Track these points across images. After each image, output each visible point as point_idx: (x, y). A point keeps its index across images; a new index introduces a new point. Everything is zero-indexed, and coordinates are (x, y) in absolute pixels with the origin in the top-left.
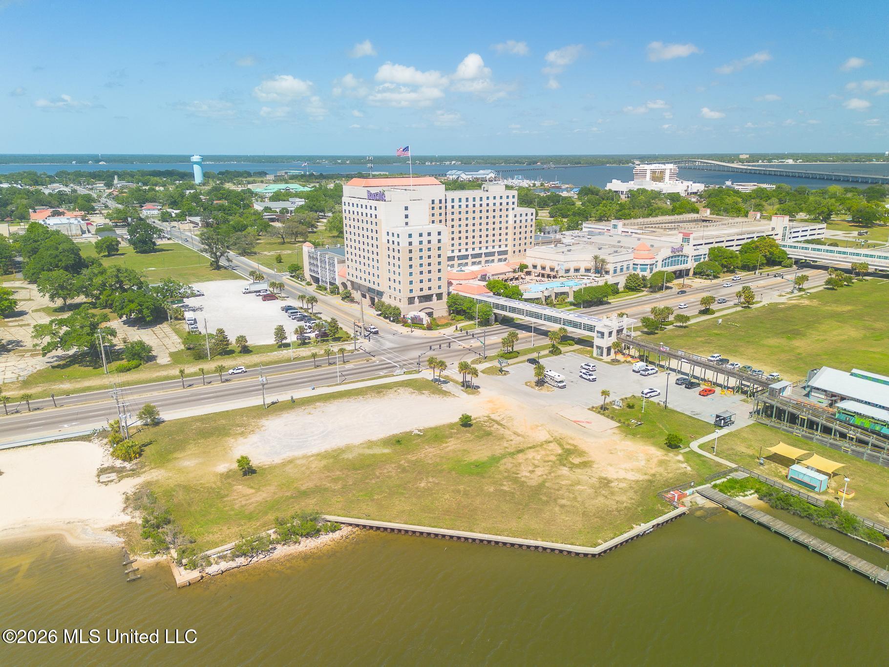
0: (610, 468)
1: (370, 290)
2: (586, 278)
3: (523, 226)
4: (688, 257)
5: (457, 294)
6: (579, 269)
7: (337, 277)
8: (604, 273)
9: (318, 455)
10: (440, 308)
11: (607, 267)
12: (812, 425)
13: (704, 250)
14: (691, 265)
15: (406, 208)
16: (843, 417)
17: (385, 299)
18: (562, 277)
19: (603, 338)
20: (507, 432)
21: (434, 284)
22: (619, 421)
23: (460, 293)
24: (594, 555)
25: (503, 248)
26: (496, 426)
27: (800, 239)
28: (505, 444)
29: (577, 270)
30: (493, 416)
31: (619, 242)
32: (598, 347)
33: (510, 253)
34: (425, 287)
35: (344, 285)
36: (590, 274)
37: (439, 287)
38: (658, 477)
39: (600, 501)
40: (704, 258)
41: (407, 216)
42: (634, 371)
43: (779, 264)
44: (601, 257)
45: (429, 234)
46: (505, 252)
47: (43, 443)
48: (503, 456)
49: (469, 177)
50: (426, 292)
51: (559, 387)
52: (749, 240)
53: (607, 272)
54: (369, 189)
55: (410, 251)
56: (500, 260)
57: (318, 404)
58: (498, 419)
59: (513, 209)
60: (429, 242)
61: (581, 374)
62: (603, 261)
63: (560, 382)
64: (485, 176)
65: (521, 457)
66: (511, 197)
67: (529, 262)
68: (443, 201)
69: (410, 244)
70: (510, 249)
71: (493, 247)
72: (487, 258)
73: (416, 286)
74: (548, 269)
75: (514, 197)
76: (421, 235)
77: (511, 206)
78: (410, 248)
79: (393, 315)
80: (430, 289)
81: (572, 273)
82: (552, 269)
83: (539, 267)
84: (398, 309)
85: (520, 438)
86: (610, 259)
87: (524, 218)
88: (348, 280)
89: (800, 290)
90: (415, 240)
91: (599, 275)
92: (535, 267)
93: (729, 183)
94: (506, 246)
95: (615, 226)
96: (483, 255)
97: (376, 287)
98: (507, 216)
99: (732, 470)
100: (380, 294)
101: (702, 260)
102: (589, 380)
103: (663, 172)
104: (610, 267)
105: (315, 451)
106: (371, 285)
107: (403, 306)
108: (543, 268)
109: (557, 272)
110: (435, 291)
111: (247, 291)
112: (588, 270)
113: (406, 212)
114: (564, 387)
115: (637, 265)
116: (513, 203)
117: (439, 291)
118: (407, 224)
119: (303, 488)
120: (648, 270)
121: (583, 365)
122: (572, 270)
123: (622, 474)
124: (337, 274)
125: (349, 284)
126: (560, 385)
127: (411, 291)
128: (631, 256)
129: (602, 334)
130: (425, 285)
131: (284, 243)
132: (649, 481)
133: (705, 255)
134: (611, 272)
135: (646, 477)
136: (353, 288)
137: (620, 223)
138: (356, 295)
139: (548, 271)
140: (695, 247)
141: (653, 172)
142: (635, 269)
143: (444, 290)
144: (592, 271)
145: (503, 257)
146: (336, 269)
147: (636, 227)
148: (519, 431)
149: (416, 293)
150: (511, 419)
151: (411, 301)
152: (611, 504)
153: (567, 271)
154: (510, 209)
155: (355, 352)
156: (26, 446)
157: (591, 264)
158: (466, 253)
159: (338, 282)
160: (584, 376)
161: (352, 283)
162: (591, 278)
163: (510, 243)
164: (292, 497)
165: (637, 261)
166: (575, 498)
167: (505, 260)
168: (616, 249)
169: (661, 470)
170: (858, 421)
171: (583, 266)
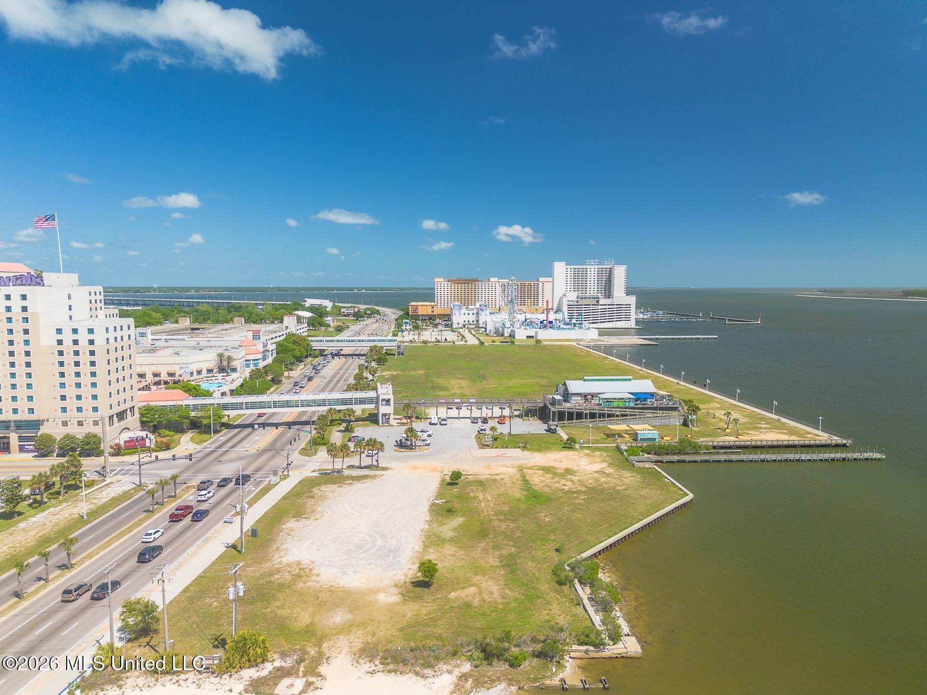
2: (213, 378)
4: (269, 352)
5: (148, 407)
6: (201, 371)
8: (229, 371)
11: (234, 363)
14: (270, 360)
15: (70, 297)
16: (607, 404)
17: (50, 430)
19: (389, 404)
21: (128, 395)
29: (199, 372)
32: (384, 415)
34: (122, 400)
37: (131, 398)
41: (70, 308)
44: (227, 354)
45: (122, 328)
50: (122, 407)
52: (284, 337)
53: (234, 370)
55: (108, 351)
62: (229, 358)
69: (108, 341)
73: (115, 400)
76: (115, 329)
77: (99, 304)
78: (108, 347)
80: (125, 401)
81: (195, 375)
91: (225, 374)
92: (142, 376)
107: (103, 430)
109: (180, 376)
110: (129, 404)
112: (210, 371)
113: (70, 302)
116: (101, 301)
117: (132, 404)
118: (72, 318)
122: (195, 373)
127: (111, 406)
129: (387, 401)
130: (121, 397)
134: (239, 369)
139: (164, 377)
143: (135, 402)
144: (214, 371)
149: (115, 409)
153: (191, 374)
157: (213, 364)
165: (248, 357)
170: (615, 404)
171: (204, 367)
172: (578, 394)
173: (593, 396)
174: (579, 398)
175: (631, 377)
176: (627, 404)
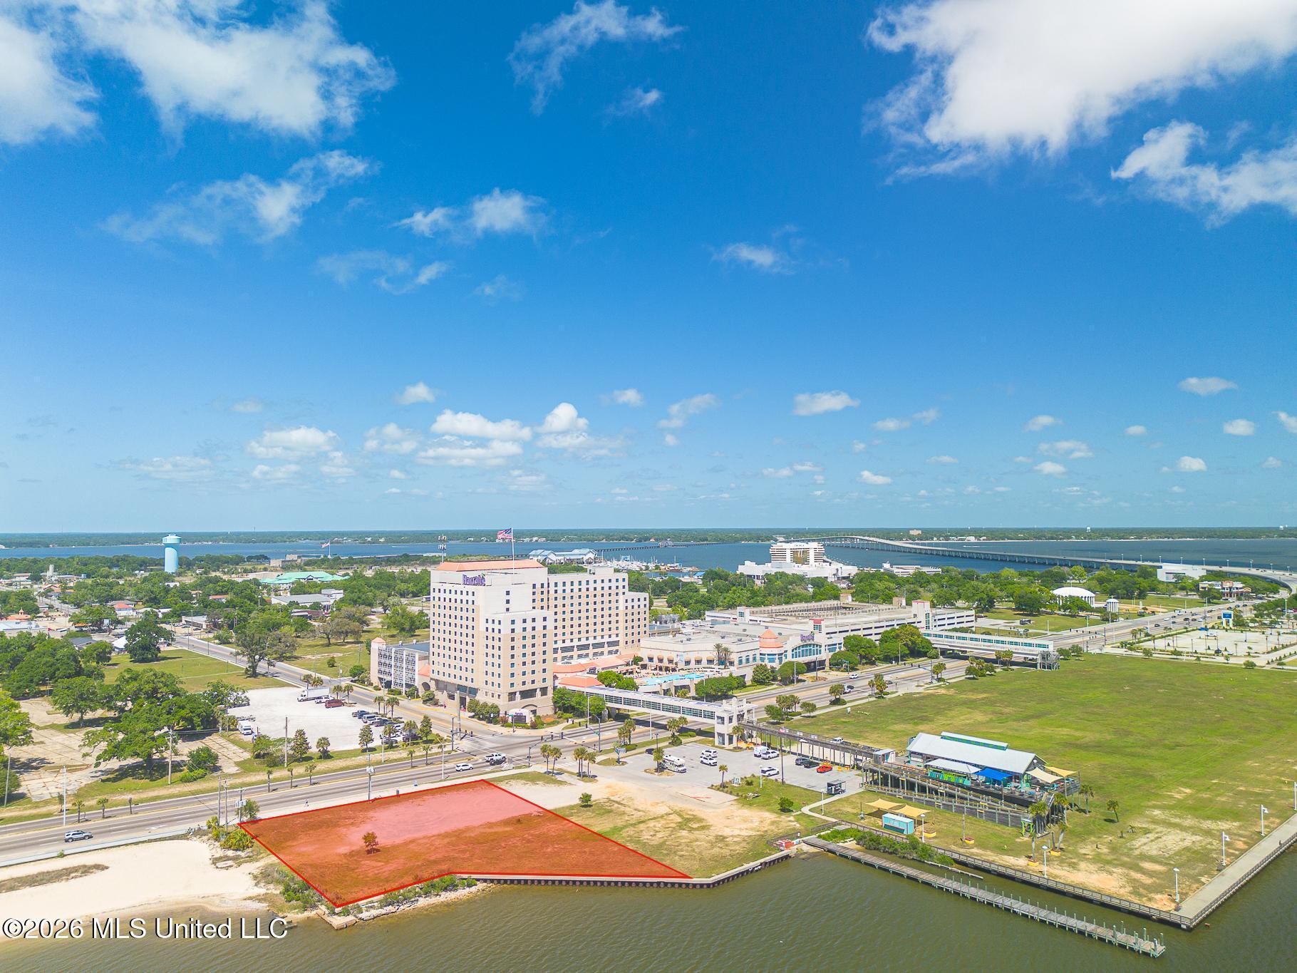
0: (726, 829)
1: (460, 688)
2: (708, 670)
3: (636, 613)
4: (820, 646)
5: (565, 689)
6: (701, 661)
7: (417, 677)
8: (728, 664)
9: (439, 835)
10: (545, 705)
11: (731, 656)
12: (911, 786)
13: (839, 639)
14: (825, 655)
15: (508, 593)
16: (935, 775)
17: (480, 698)
18: (682, 669)
19: (723, 723)
20: (627, 809)
21: (539, 676)
22: (738, 795)
23: (568, 687)
24: (708, 885)
25: (614, 638)
26: (616, 805)
27: (947, 627)
28: (627, 818)
29: (698, 662)
30: (612, 798)
31: (745, 630)
32: (720, 735)
33: (622, 644)
34: (528, 681)
35: (426, 686)
36: (713, 666)
37: (544, 680)
38: (769, 833)
39: (716, 851)
40: (840, 648)
41: (508, 602)
42: (756, 755)
43: (924, 654)
44: (724, 646)
45: (534, 620)
46: (616, 643)
47: (136, 843)
48: (625, 827)
49: (560, 558)
50: (529, 687)
51: (679, 772)
52: (889, 629)
53: (732, 663)
54: (464, 573)
55: (513, 639)
56: (610, 652)
57: (425, 797)
58: (618, 800)
59: (624, 593)
60: (534, 629)
61: (702, 759)
62: (726, 650)
63: (680, 766)
64: (581, 557)
65: (642, 826)
66: (621, 580)
67: (644, 654)
68: (546, 586)
69: (513, 631)
70: (621, 639)
71: (602, 637)
72: (596, 650)
73: (518, 679)
74: (665, 661)
75: (624, 580)
76: (525, 621)
77: (621, 590)
78: (513, 635)
79: (489, 715)
80: (533, 682)
81: (693, 665)
82: (670, 661)
83: (656, 660)
84: (497, 707)
85: (641, 813)
86: (733, 648)
87: (636, 603)
88: (431, 679)
89: (939, 680)
90: (519, 626)
91: (723, 667)
92: (651, 659)
93: (887, 566)
94: (617, 635)
95: (742, 614)
96: (591, 646)
97: (469, 684)
98: (617, 601)
99: (835, 824)
100: (474, 691)
101: (838, 650)
102: (710, 764)
103: (806, 552)
104: (734, 657)
105: (435, 832)
106: (463, 683)
107: (503, 703)
108: (661, 660)
109: (676, 663)
110: (538, 685)
111: (304, 698)
112: (710, 662)
113: (508, 597)
114: (684, 771)
115: (764, 655)
116: (624, 587)
117: (544, 685)
118: (508, 610)
119: (433, 858)
120: (777, 661)
121: (704, 752)
122: (693, 662)
123: (736, 832)
124: (417, 672)
125: (432, 684)
126: (680, 769)
127: (512, 685)
128: (757, 645)
129: (722, 719)
130: (529, 678)
131: (329, 645)
132: (762, 836)
133: (840, 644)
134: (736, 662)
135: (759, 833)
136: (438, 688)
137: (747, 611)
138: (441, 697)
139: (665, 664)
140: (828, 636)
141: (794, 552)
142: (762, 660)
143: (549, 684)
144: (715, 662)
145: (614, 648)
146: (417, 668)
147: (766, 615)
148: (640, 808)
149: (519, 688)
150: (631, 799)
151: (512, 696)
152: (726, 852)
153: (688, 663)
154: (621, 594)
155: (453, 753)
156: (119, 846)
157: (714, 655)
158: (572, 644)
159: (418, 683)
160: (705, 761)
161: (437, 681)
162: (715, 670)
163: (622, 631)
164: (423, 865)
165: (764, 651)
166: (693, 850)
167: (617, 651)
168: (739, 638)
169: (773, 827)
170: (946, 777)
171: (705, 657)
172: (921, 754)
173: (935, 758)
174: (921, 760)
175: (1005, 745)
176: (961, 781)
